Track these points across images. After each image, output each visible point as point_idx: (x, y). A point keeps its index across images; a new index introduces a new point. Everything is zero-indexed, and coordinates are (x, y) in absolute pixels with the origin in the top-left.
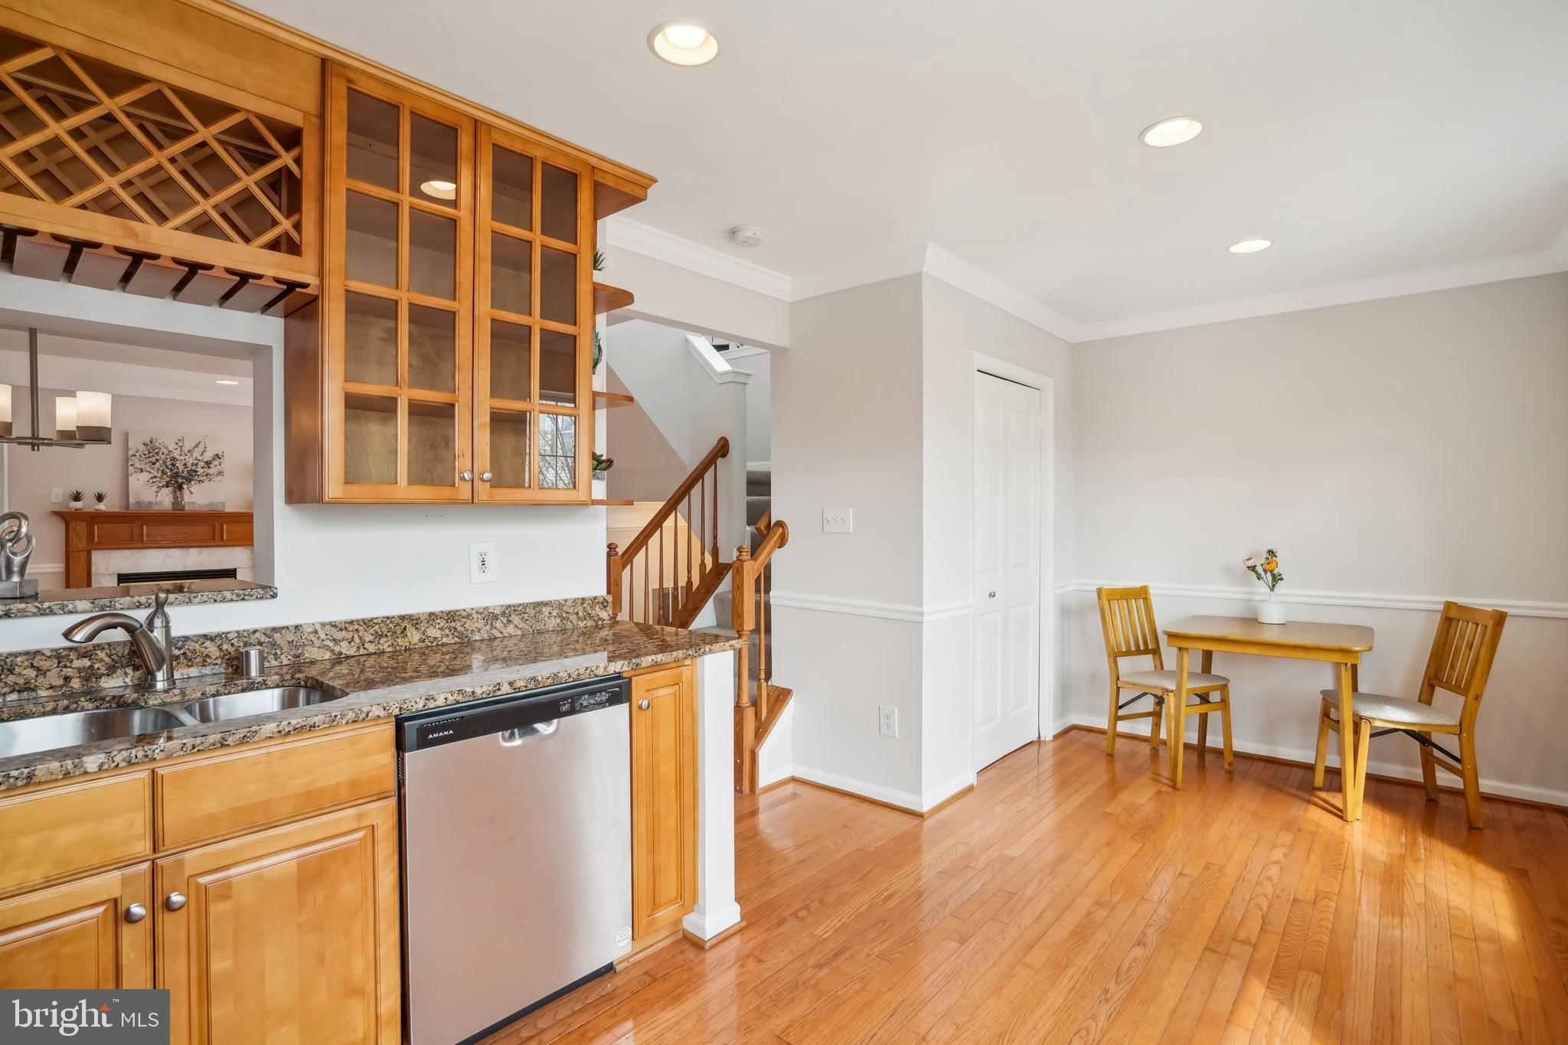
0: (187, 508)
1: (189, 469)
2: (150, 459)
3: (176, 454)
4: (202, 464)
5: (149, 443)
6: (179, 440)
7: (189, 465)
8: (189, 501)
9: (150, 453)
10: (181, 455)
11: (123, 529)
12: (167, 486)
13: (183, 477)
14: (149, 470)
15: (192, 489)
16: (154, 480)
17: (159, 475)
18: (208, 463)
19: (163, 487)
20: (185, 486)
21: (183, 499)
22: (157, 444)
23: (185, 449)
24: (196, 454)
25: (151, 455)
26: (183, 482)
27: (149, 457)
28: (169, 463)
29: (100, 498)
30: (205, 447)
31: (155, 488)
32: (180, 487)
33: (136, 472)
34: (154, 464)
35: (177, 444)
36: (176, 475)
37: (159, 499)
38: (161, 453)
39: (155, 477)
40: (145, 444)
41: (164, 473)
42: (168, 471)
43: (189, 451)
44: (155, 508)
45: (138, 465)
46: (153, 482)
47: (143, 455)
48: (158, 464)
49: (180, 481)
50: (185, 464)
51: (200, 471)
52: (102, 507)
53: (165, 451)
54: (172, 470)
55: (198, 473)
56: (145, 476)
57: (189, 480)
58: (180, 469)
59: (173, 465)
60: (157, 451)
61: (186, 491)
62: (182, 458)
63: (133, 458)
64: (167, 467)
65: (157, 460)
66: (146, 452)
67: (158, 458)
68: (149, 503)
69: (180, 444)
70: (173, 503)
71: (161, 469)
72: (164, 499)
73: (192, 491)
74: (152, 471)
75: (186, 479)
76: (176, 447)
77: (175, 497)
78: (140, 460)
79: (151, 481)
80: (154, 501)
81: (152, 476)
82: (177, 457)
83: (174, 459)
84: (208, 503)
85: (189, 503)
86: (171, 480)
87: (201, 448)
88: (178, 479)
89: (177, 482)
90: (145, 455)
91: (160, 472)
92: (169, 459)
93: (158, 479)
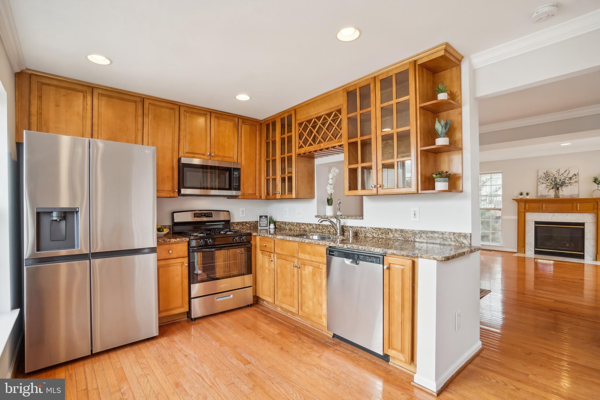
0: (561, 197)
1: (561, 181)
2: (546, 179)
3: (556, 176)
4: (567, 179)
5: (546, 173)
6: (558, 170)
7: (562, 180)
9: (546, 176)
10: (558, 176)
11: (536, 205)
12: (552, 188)
13: (559, 185)
14: (545, 183)
15: (563, 189)
16: (547, 186)
18: (570, 178)
19: (551, 189)
20: (560, 188)
21: (559, 193)
22: (549, 173)
23: (560, 174)
24: (565, 175)
25: (546, 177)
26: (559, 187)
27: (546, 178)
28: (553, 180)
29: (527, 194)
30: (569, 172)
31: (548, 190)
32: (558, 189)
33: (541, 184)
34: (547, 180)
35: (557, 172)
36: (556, 184)
37: (549, 194)
38: (550, 176)
39: (548, 185)
40: (545, 174)
41: (551, 183)
42: (553, 183)
43: (562, 174)
44: (547, 197)
45: (541, 181)
46: (547, 187)
47: (543, 178)
48: (549, 180)
49: (558, 186)
50: (560, 180)
52: (528, 197)
53: (552, 175)
54: (555, 182)
55: (566, 183)
56: (544, 185)
57: (562, 186)
58: (558, 181)
59: (555, 180)
60: (549, 175)
61: (560, 190)
62: (559, 177)
63: (539, 179)
64: (553, 181)
65: (549, 179)
66: (545, 176)
67: (549, 178)
68: (545, 195)
69: (558, 172)
70: (554, 195)
71: (550, 182)
72: (552, 194)
73: (563, 190)
74: (546, 183)
75: (560, 185)
76: (557, 173)
77: (556, 193)
78: (542, 180)
79: (546, 187)
80: (547, 195)
81: (546, 185)
82: (557, 177)
83: (556, 178)
84: (570, 195)
85: (561, 195)
86: (554, 186)
87: (567, 172)
88: (557, 186)
89: (556, 187)
90: (544, 177)
91: (550, 183)
92: (553, 178)
93: (549, 186)
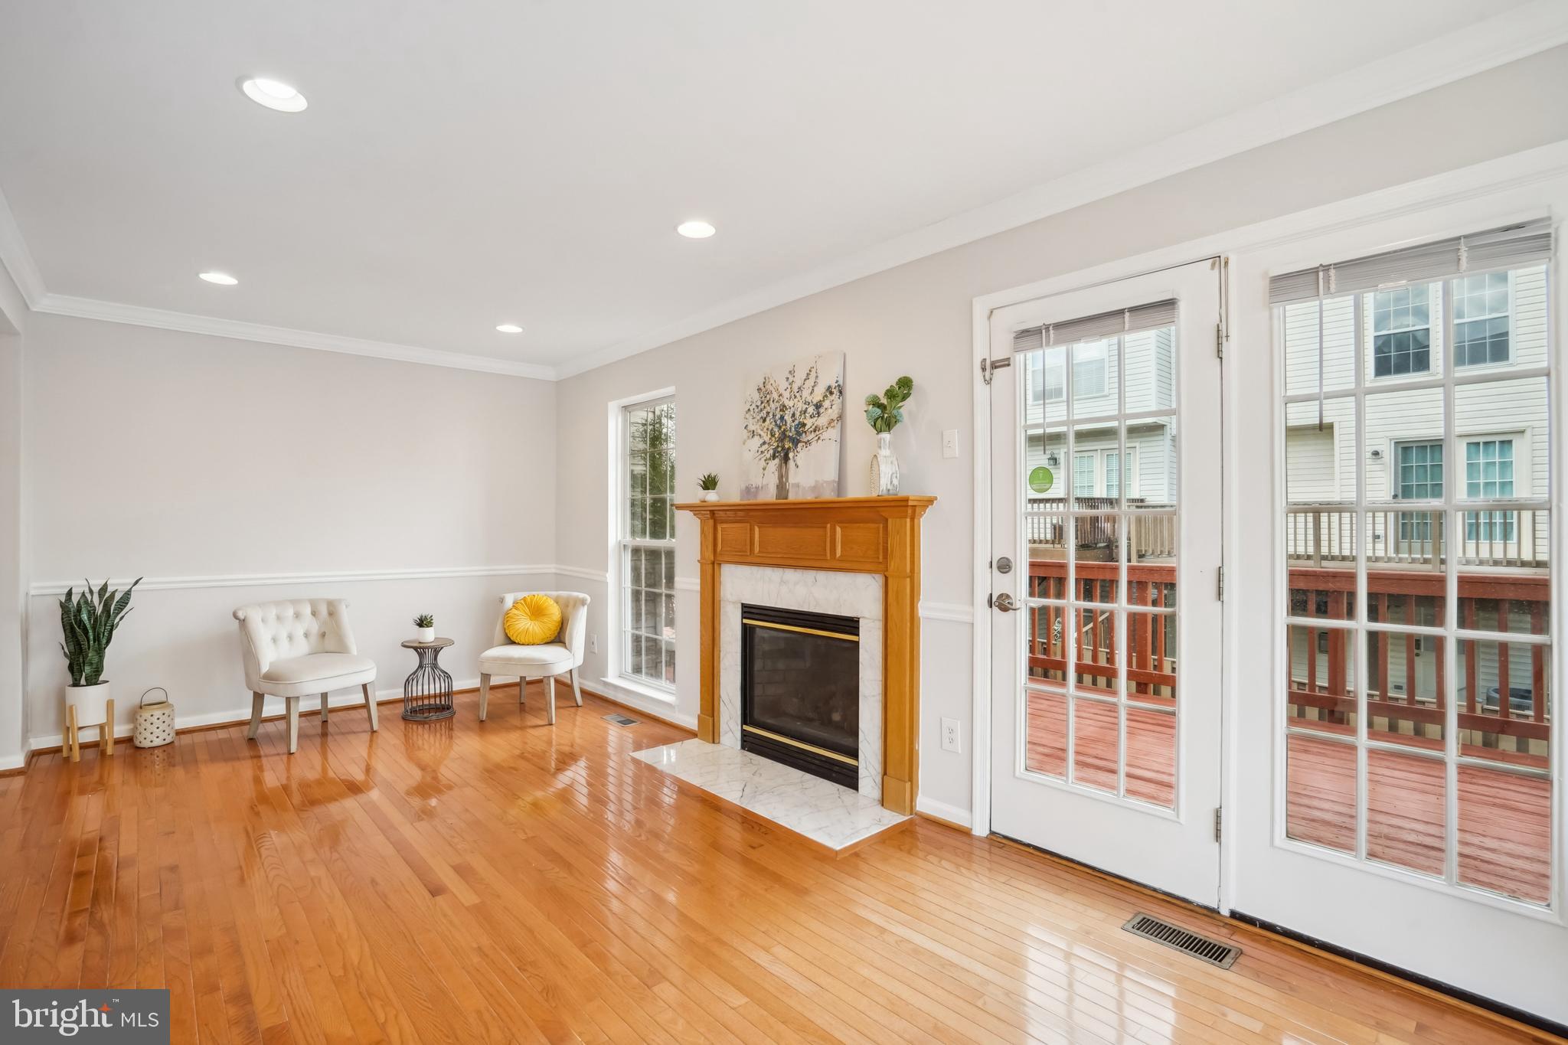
0: (793, 497)
1: (797, 422)
2: (762, 414)
3: (787, 397)
4: (811, 410)
5: (762, 387)
7: (797, 414)
8: (793, 482)
9: (763, 403)
10: (792, 398)
11: (742, 532)
12: (773, 456)
13: (789, 439)
14: (759, 432)
15: (798, 459)
16: (761, 448)
17: (767, 438)
18: (818, 406)
19: (770, 459)
20: (791, 455)
21: (786, 479)
22: (771, 386)
23: (797, 387)
24: (806, 393)
25: (762, 406)
26: (789, 449)
27: (761, 410)
28: (778, 417)
30: (817, 377)
31: (763, 463)
32: (786, 459)
33: (747, 438)
34: (764, 421)
35: (789, 379)
36: (786, 436)
37: (762, 481)
38: (773, 402)
39: (764, 443)
40: (760, 390)
41: (773, 435)
42: (776, 429)
43: (802, 389)
44: (758, 498)
45: (751, 426)
46: (761, 452)
47: (755, 410)
48: (768, 419)
49: (786, 446)
50: (793, 415)
51: (809, 422)
53: (775, 395)
54: (780, 427)
55: (807, 428)
56: (756, 443)
57: (796, 442)
58: (788, 425)
59: (782, 418)
60: (768, 397)
61: (791, 463)
62: (792, 403)
63: (746, 416)
64: (776, 425)
65: (768, 413)
66: (759, 403)
67: (768, 409)
68: (755, 488)
69: (792, 379)
70: (775, 487)
71: (770, 428)
72: (770, 481)
73: (798, 464)
74: (762, 433)
75: (793, 441)
77: (781, 477)
78: (751, 418)
79: (757, 450)
80: (758, 486)
81: (761, 441)
82: (786, 403)
83: (783, 408)
84: (813, 485)
85: (792, 484)
86: (778, 446)
87: (810, 383)
88: (785, 443)
89: (783, 448)
90: (757, 406)
91: (769, 433)
92: (779, 409)
93: (766, 446)
